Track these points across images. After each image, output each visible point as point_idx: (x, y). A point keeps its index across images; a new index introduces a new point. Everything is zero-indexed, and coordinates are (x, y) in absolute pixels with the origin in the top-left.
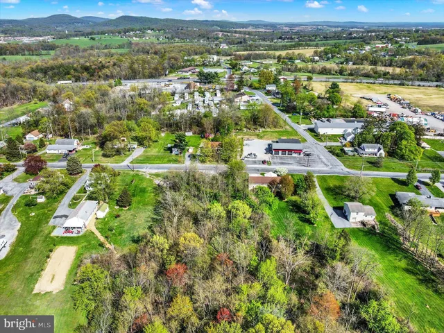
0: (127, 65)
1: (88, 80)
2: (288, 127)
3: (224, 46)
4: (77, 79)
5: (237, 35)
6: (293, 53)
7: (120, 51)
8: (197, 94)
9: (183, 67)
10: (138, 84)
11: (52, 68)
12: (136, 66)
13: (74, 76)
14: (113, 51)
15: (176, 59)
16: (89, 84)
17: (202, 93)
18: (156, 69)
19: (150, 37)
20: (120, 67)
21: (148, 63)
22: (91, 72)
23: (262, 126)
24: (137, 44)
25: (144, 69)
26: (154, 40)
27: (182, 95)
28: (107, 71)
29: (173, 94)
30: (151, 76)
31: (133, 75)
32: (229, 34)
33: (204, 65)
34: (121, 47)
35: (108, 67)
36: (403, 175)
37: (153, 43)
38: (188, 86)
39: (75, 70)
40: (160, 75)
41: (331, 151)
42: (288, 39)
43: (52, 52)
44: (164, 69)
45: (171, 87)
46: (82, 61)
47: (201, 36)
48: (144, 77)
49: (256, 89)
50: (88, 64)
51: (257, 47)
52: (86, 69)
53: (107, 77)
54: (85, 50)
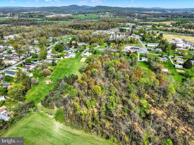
0: (98, 25)
1: (86, 30)
2: (140, 44)
3: (136, 20)
4: (83, 29)
5: (144, 15)
6: (162, 23)
7: (95, 20)
8: (117, 35)
9: (116, 27)
10: (101, 31)
11: (75, 26)
12: (100, 26)
13: (81, 28)
14: (93, 20)
15: (114, 24)
16: (86, 31)
17: (119, 35)
18: (107, 27)
19: (107, 15)
20: (95, 26)
21: (105, 25)
22: (86, 27)
23: (133, 43)
24: (102, 18)
25: (103, 27)
26: (109, 16)
27: (113, 35)
28: (91, 27)
29: (110, 35)
30: (105, 29)
31: (99, 29)
32: (140, 14)
33: (124, 26)
34: (96, 19)
35: (92, 26)
36: (161, 55)
37: (108, 18)
38: (116, 33)
39: (82, 26)
40: (108, 29)
41: (148, 50)
42: (166, 17)
43: (72, 20)
44: (109, 27)
45: (111, 33)
46: (83, 24)
47: (128, 15)
48: (103, 29)
49: (137, 34)
50: (85, 25)
51: (149, 20)
52: (85, 26)
53: (91, 29)
54: (83, 20)
